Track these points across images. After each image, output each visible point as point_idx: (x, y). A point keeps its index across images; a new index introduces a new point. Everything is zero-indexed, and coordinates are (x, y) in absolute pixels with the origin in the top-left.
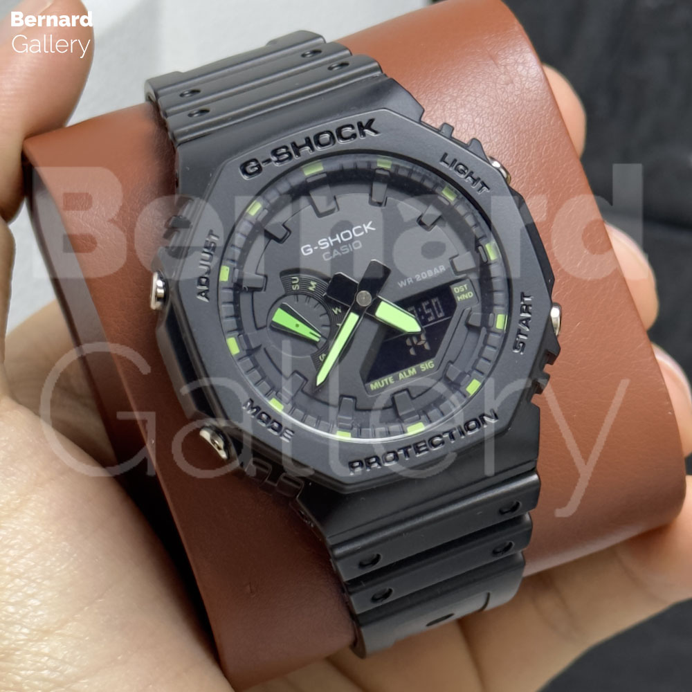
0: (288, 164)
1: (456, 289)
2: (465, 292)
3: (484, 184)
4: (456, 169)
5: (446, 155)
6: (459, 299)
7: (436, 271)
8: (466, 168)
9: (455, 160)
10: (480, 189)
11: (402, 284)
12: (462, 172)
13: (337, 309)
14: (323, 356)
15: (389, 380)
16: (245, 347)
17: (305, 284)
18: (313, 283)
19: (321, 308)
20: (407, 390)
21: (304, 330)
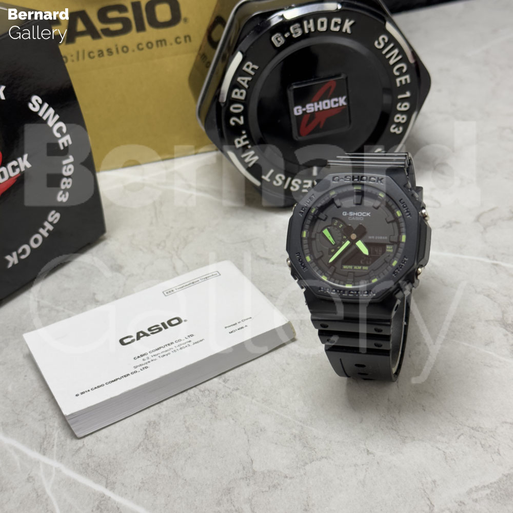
1: (388, 247)
2: (391, 249)
6: (387, 250)
7: (383, 238)
9: (404, 203)
13: (345, 237)
14: (333, 251)
15: (351, 267)
16: (308, 236)
17: (338, 224)
18: (341, 225)
19: (340, 234)
20: (354, 273)
21: (331, 239)
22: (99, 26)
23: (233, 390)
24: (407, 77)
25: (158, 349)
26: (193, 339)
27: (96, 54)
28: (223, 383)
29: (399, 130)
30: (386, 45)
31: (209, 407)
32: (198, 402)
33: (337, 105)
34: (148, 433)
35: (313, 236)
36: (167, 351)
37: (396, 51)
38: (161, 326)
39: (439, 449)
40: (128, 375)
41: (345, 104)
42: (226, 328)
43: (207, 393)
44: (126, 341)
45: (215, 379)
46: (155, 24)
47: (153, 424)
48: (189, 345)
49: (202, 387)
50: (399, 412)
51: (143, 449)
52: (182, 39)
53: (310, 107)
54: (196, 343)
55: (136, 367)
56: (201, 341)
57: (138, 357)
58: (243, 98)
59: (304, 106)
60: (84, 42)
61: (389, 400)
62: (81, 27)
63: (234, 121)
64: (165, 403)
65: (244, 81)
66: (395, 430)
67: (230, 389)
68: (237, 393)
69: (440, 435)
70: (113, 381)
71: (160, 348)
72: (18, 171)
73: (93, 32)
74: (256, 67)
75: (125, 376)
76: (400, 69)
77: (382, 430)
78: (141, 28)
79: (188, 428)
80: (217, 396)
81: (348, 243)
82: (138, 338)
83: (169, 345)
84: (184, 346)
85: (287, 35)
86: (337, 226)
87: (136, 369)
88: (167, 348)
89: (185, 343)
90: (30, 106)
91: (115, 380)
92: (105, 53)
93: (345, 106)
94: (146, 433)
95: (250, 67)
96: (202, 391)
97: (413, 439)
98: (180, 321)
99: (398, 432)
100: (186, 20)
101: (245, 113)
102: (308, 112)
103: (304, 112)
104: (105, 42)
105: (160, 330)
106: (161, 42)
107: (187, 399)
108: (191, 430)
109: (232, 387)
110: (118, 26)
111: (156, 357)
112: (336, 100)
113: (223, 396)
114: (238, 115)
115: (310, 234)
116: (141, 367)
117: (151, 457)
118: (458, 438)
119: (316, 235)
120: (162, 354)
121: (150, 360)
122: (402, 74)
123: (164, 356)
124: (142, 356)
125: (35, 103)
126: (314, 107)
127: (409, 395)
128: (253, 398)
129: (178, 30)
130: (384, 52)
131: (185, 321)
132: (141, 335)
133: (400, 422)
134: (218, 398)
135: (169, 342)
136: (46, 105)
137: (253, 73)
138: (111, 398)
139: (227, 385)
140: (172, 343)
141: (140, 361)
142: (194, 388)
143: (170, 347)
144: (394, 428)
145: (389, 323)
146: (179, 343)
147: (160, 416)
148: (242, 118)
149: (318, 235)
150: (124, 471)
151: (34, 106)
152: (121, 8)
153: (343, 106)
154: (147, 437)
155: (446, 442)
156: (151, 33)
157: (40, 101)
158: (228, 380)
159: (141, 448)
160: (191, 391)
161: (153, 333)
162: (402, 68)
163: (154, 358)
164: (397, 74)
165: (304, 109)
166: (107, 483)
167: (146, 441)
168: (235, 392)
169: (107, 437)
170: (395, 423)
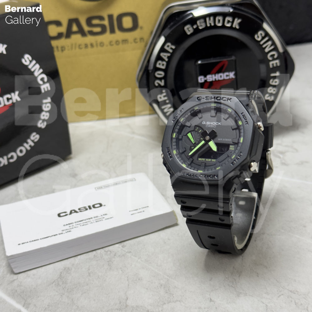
0: (207, 101)
1: (231, 146)
2: (233, 148)
3: (248, 123)
4: (243, 117)
5: (243, 113)
6: (230, 149)
7: (228, 140)
8: (246, 118)
9: (244, 115)
10: (246, 124)
11: (219, 139)
12: (244, 118)
13: (202, 139)
14: (193, 148)
15: (204, 159)
16: (177, 137)
17: (199, 130)
18: (200, 131)
19: (199, 137)
20: (205, 163)
21: (192, 140)
22: (86, 28)
23: (127, 253)
24: (277, 61)
25: (81, 221)
26: (106, 217)
27: (83, 46)
28: (122, 248)
29: (271, 98)
30: (263, 38)
31: (108, 262)
32: (102, 258)
33: (228, 78)
34: (62, 275)
35: (180, 137)
36: (86, 222)
37: (270, 43)
38: (88, 208)
39: (263, 303)
40: (56, 235)
41: (234, 77)
42: (130, 211)
43: (109, 253)
44: (61, 215)
45: (117, 245)
46: (122, 29)
47: (67, 270)
48: (102, 220)
49: (107, 249)
50: (239, 276)
51: (56, 284)
52: (138, 40)
53: (210, 77)
54: (107, 219)
55: (63, 231)
56: (111, 218)
57: (67, 225)
58: (164, 67)
59: (205, 76)
60: (77, 38)
61: (234, 267)
62: (75, 28)
63: (158, 83)
64: (79, 257)
65: (165, 56)
66: (234, 288)
67: (125, 251)
68: (129, 255)
69: (266, 293)
70: (45, 238)
71: (83, 220)
72: (11, 102)
73: (82, 32)
74: (173, 47)
75: (54, 235)
76: (273, 56)
77: (225, 286)
78: (112, 31)
79: (89, 274)
80: (115, 255)
81: (203, 142)
82: (71, 213)
83: (89, 219)
84: (99, 220)
85: (195, 27)
86: (197, 131)
87: (64, 232)
88: (87, 221)
89: (100, 219)
90: (23, 61)
91: (47, 237)
92: (89, 46)
93: (234, 79)
94: (61, 275)
95: (170, 47)
96: (106, 252)
97: (246, 294)
98: (101, 205)
99: (235, 289)
100: (141, 28)
101: (165, 78)
102: (208, 81)
103: (206, 81)
104: (90, 39)
105: (87, 209)
106: (125, 41)
107: (95, 255)
108: (91, 275)
109: (127, 251)
110: (98, 29)
111: (79, 226)
112: (227, 74)
113: (119, 256)
114: (160, 79)
115: (178, 136)
116: (66, 231)
117: (59, 290)
118: (279, 297)
119: (182, 136)
120: (83, 224)
121: (73, 227)
122: (274, 59)
123: (84, 225)
124: (69, 224)
125: (27, 59)
126: (212, 77)
127: (249, 266)
128: (139, 259)
129: (136, 34)
130: (262, 43)
131: (104, 205)
132: (73, 212)
133: (238, 282)
134: (115, 256)
135: (90, 217)
136: (34, 62)
137: (171, 51)
138: (41, 248)
139: (124, 249)
140: (91, 218)
141: (67, 227)
142: (101, 250)
143: (90, 220)
144: (233, 286)
145: (228, 201)
146: (96, 218)
147: (73, 265)
148: (163, 81)
149: (184, 137)
150: (38, 297)
151: (26, 61)
152: (101, 18)
153: (232, 78)
154: (61, 276)
155: (269, 299)
156: (119, 35)
157: (30, 58)
158: (125, 246)
159: (54, 284)
160: (99, 251)
161: (81, 211)
162: (274, 55)
163: (77, 226)
164: (270, 59)
165: (205, 79)
166: (25, 304)
167: (59, 279)
168: (128, 254)
169: (34, 275)
170: (234, 283)
